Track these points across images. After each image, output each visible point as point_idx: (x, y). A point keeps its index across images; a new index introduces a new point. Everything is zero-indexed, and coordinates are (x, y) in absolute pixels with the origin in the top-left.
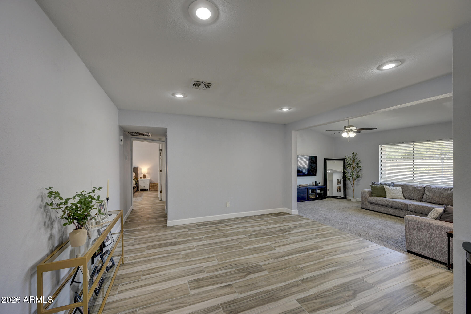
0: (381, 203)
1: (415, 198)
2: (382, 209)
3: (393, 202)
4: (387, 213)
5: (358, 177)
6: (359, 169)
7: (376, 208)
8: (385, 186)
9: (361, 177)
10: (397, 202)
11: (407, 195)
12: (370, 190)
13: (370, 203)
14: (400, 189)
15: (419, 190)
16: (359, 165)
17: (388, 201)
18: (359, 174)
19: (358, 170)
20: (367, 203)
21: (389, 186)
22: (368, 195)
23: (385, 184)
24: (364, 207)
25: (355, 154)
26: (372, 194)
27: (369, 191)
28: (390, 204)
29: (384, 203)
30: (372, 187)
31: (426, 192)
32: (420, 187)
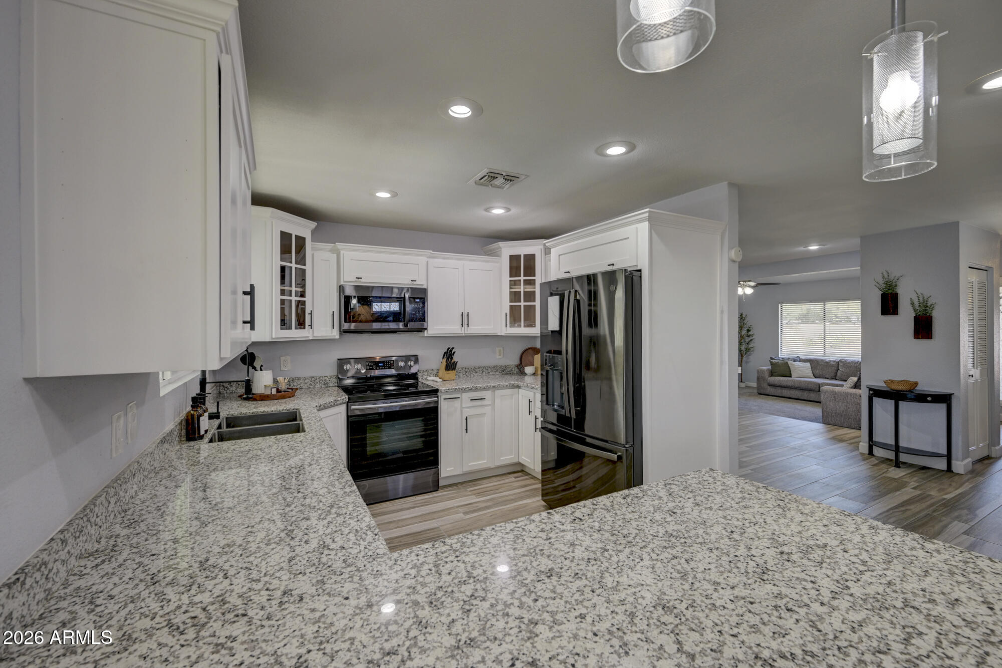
0: (785, 384)
1: (827, 376)
2: (786, 392)
3: (800, 382)
4: (793, 397)
5: (748, 350)
6: (750, 339)
7: (779, 392)
8: (789, 362)
9: (753, 351)
10: (806, 382)
11: (817, 372)
12: (770, 367)
13: (770, 385)
14: (808, 364)
15: (832, 366)
16: (750, 333)
17: (793, 381)
18: (750, 346)
19: (747, 340)
20: (765, 385)
21: (794, 361)
22: (767, 375)
23: (789, 359)
24: (762, 391)
25: (744, 316)
26: (772, 373)
27: (768, 370)
28: (797, 385)
29: (789, 384)
30: (772, 364)
31: (840, 368)
32: (834, 361)
